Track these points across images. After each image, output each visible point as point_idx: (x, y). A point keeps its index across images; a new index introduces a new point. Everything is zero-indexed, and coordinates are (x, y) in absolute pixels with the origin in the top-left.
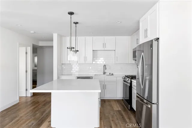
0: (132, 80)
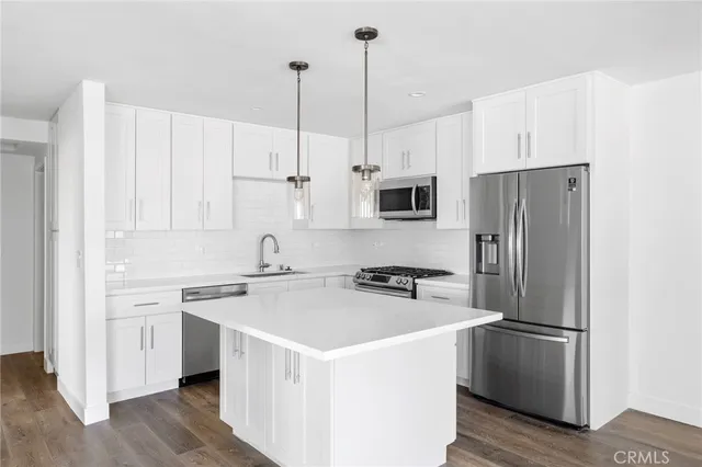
0: (416, 281)
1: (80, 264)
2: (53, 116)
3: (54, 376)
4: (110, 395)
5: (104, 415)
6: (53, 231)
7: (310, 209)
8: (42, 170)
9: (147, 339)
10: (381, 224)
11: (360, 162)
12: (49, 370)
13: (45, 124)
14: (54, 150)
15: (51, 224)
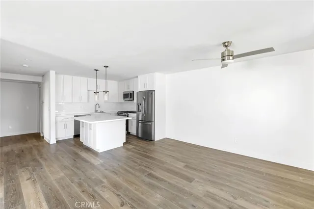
0: (129, 114)
1: (49, 110)
2: (43, 76)
3: (43, 137)
4: (56, 139)
5: (55, 142)
6: (43, 103)
7: (98, 97)
8: (40, 88)
9: (65, 126)
10: (123, 101)
11: (105, 90)
12: (42, 136)
13: (41, 78)
14: (43, 83)
15: (42, 101)
